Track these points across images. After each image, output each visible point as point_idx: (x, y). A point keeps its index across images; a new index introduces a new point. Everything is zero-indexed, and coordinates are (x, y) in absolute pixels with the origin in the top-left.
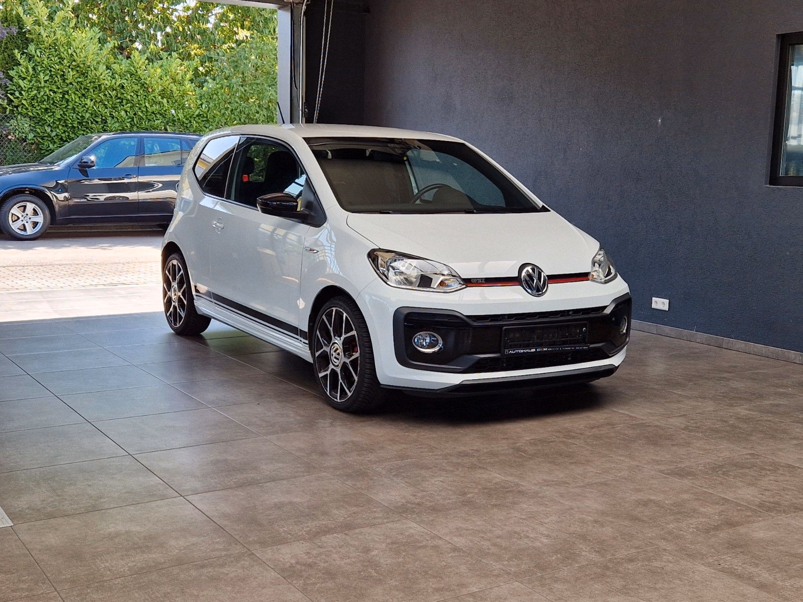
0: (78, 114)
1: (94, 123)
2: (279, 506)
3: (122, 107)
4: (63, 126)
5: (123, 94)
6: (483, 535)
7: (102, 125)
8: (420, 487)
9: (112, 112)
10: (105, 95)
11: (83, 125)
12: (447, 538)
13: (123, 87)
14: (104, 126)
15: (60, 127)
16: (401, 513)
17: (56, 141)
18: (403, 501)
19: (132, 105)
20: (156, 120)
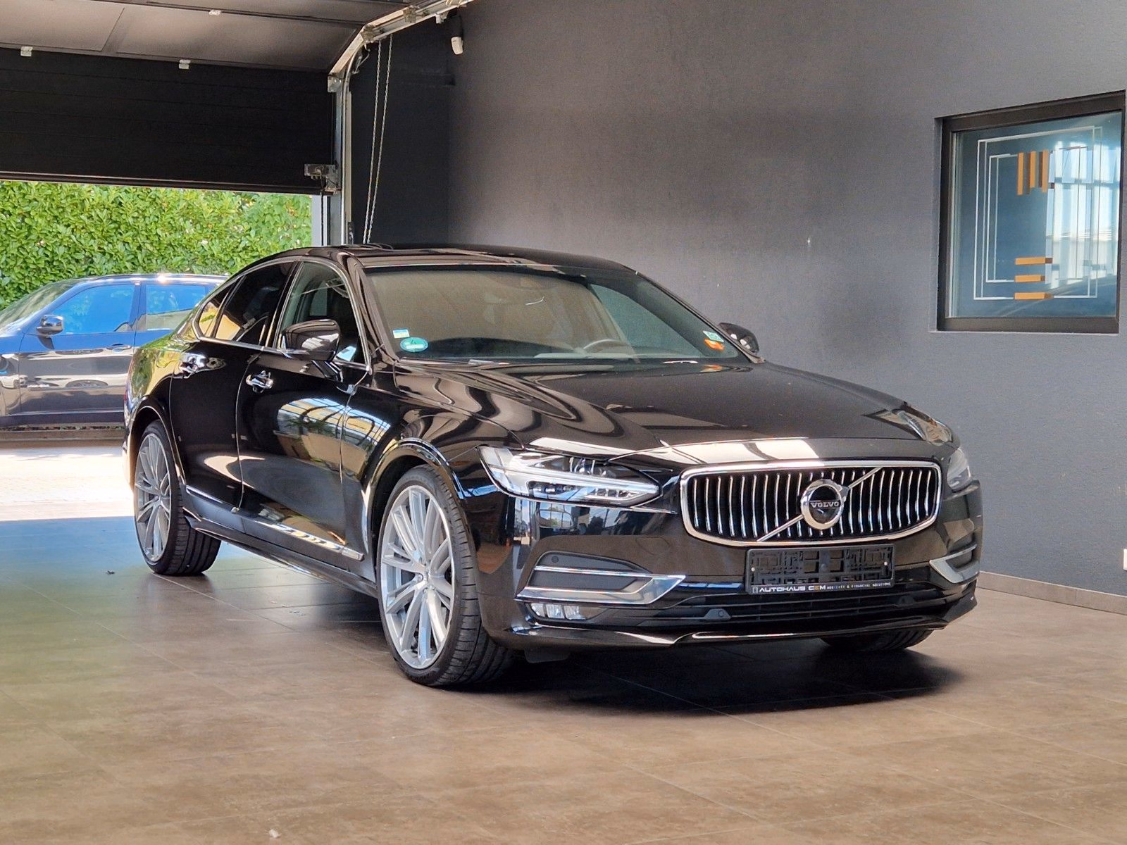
0: (46, 249)
1: (74, 262)
3: (119, 235)
4: (21, 268)
5: (122, 214)
7: (86, 266)
9: (102, 244)
10: (90, 217)
11: (55, 266)
13: (120, 203)
14: (89, 267)
15: (17, 270)
17: (11, 292)
19: (135, 232)
20: (175, 256)
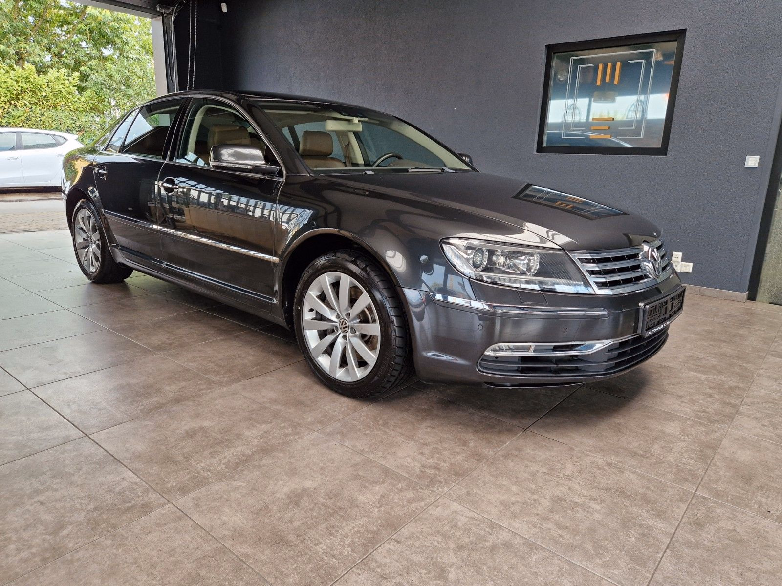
2: (295, 499)
6: (536, 512)
8: (417, 439)
12: (506, 525)
16: (428, 486)
18: (419, 465)
